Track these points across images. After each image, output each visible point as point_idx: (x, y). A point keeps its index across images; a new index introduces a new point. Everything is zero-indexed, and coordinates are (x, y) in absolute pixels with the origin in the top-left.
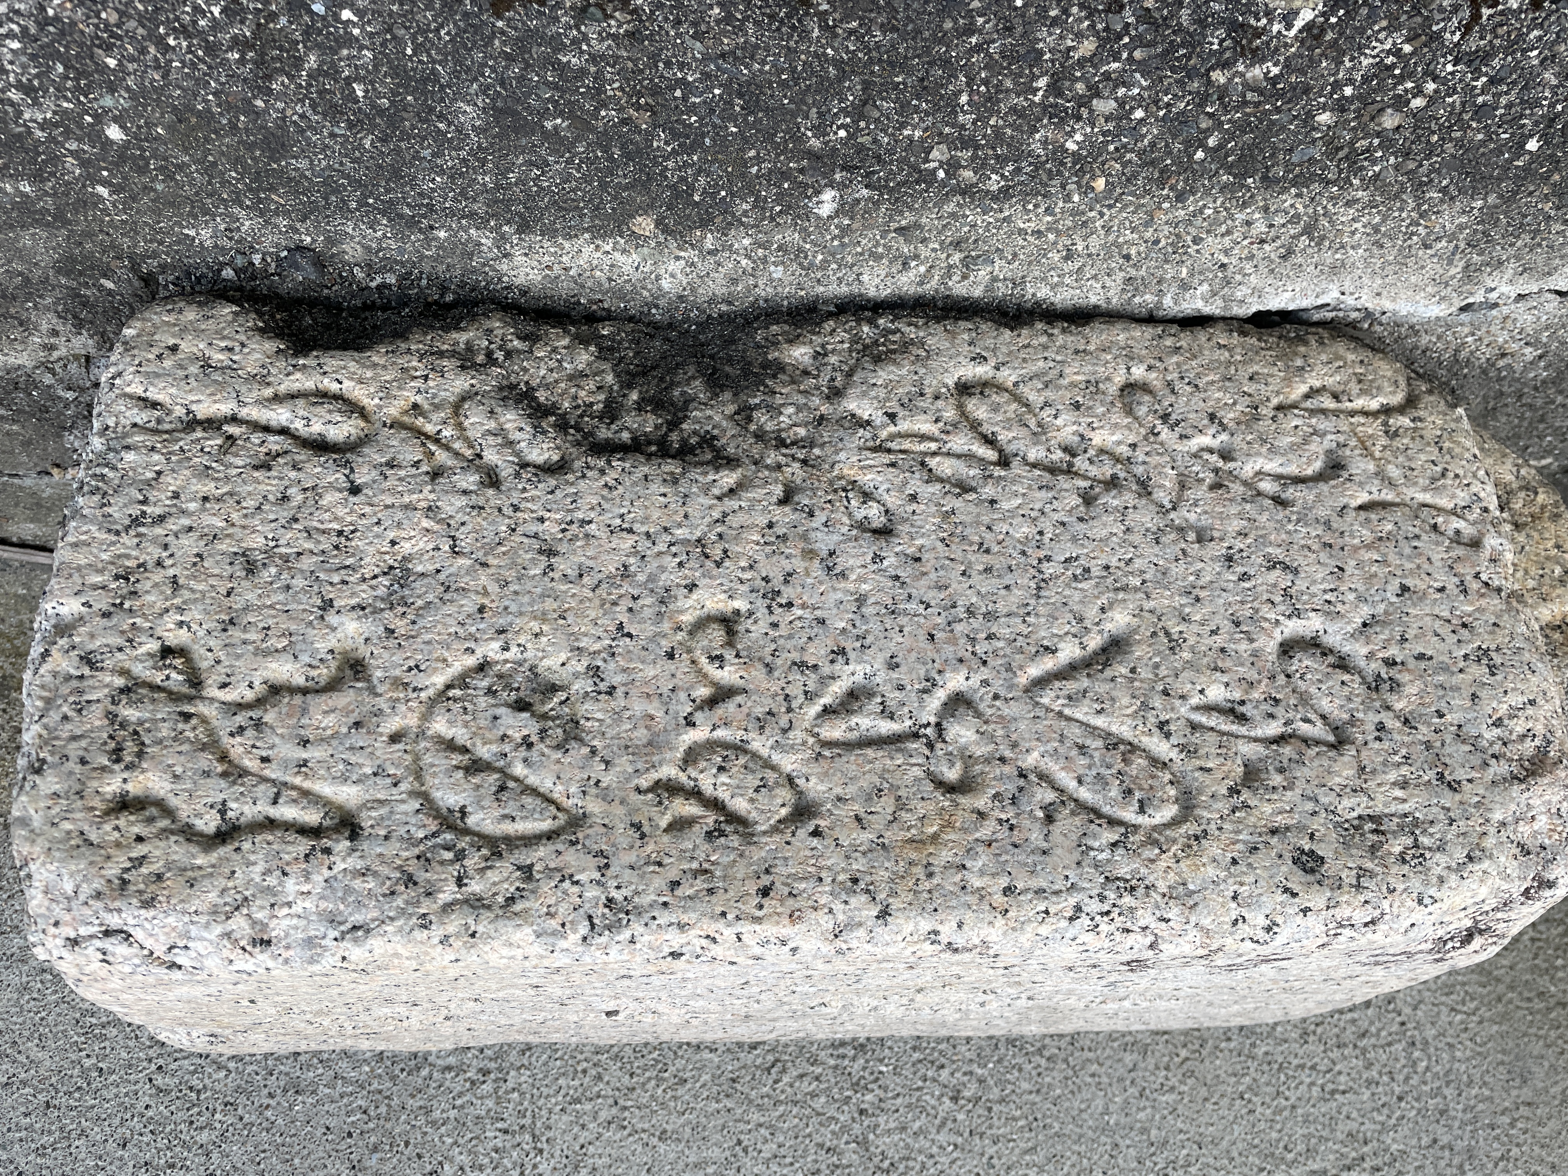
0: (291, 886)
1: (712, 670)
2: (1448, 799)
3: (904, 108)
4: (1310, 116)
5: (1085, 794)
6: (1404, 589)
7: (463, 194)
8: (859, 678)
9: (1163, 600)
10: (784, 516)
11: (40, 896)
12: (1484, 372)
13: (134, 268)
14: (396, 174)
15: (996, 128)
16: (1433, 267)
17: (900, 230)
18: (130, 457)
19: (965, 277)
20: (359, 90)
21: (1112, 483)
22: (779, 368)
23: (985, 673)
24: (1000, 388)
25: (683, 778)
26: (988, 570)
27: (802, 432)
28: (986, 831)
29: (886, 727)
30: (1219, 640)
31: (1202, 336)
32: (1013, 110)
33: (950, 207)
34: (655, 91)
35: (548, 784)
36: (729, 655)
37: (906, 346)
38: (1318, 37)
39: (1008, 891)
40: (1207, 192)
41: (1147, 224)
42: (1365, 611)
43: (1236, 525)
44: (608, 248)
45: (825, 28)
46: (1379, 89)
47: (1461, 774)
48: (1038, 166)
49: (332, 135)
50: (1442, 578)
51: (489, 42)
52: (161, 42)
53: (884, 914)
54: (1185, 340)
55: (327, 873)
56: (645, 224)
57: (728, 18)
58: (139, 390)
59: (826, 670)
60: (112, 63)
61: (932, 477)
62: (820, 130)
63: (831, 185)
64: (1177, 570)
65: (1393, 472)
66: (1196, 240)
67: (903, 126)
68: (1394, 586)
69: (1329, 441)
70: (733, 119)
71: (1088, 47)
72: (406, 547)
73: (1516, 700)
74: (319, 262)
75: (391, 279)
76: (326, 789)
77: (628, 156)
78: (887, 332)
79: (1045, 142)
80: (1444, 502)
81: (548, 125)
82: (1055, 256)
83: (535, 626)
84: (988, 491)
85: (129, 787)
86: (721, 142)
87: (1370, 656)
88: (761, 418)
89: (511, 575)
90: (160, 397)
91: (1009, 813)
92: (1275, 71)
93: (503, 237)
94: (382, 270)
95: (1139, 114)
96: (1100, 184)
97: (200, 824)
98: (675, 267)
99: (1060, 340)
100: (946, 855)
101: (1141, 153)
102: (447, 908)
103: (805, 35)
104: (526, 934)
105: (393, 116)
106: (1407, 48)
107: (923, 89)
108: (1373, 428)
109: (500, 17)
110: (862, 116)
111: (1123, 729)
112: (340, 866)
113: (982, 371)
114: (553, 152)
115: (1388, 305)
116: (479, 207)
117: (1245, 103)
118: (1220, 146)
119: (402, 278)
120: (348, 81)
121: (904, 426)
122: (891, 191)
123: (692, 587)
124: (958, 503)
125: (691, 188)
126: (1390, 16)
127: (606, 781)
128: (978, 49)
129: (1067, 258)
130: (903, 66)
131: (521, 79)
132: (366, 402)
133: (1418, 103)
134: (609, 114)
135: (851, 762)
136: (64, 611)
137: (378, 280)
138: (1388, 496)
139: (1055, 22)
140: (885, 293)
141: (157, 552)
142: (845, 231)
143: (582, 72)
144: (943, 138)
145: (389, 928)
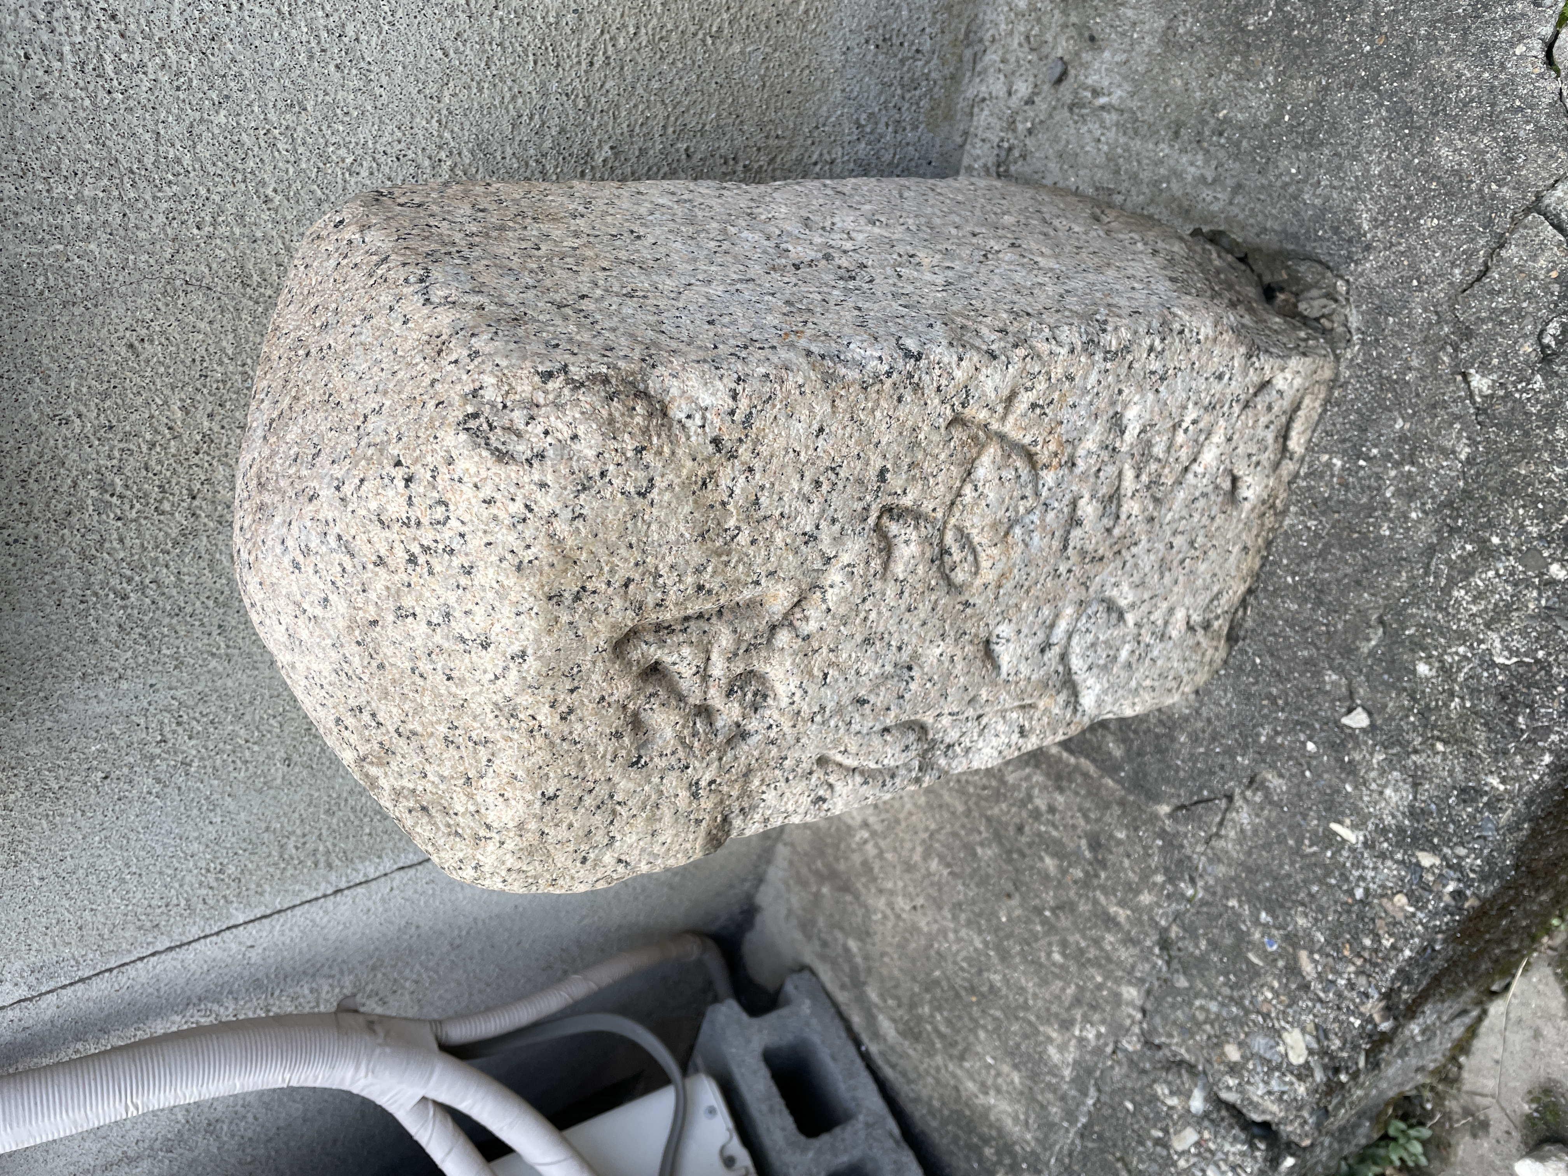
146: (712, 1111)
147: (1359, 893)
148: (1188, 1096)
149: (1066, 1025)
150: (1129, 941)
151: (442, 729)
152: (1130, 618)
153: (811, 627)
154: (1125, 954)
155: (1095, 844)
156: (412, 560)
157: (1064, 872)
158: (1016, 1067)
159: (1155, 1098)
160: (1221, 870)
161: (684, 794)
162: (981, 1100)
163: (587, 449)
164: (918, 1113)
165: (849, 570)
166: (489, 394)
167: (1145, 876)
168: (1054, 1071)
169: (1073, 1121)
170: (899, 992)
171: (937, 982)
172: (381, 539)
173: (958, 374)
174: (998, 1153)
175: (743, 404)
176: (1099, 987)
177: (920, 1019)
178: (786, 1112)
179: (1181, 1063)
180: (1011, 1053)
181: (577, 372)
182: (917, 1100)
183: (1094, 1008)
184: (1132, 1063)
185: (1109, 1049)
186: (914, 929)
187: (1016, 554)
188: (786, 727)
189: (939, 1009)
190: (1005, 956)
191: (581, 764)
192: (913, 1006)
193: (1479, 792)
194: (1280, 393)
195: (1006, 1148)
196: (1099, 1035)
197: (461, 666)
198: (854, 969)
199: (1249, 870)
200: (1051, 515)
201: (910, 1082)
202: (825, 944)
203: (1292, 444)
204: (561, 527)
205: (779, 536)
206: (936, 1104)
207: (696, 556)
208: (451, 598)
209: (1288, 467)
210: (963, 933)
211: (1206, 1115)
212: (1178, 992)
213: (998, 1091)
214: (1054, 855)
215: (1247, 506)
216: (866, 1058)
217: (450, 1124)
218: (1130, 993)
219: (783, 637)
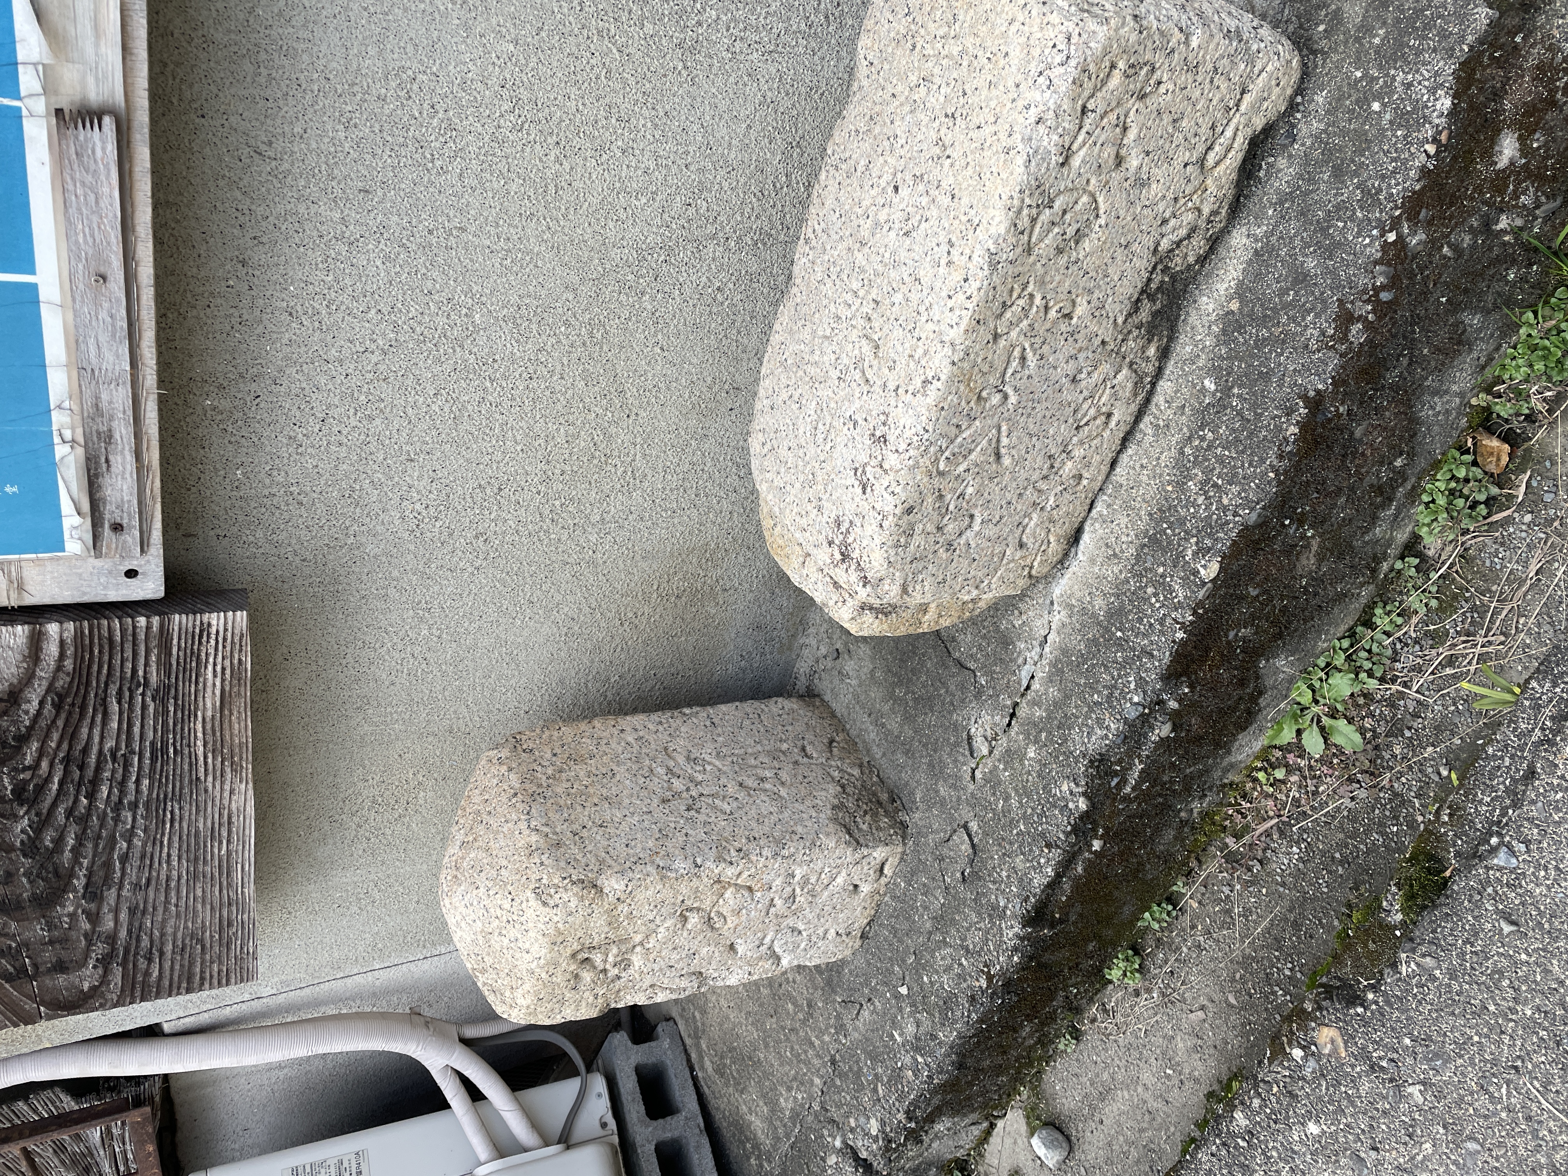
0: (1055, 137)
1: (1057, 308)
2: (909, 559)
3: (1234, 431)
4: (1164, 565)
5: (959, 439)
6: (974, 560)
7: (1281, 238)
8: (1029, 363)
9: (1007, 477)
10: (1097, 342)
11: (1093, 28)
12: (1013, 605)
13: (1323, 52)
14: (1303, 214)
15: (1210, 460)
16: (1078, 594)
17: (1184, 406)
18: (1243, 66)
19: (1151, 423)
20: (1341, 224)
21: (1052, 467)
22: (1150, 341)
23: (1012, 410)
24: (1103, 430)
25: (1026, 293)
26: (1044, 417)
27: (1123, 350)
28: (963, 403)
29: (1010, 371)
30: (986, 495)
31: (1087, 508)
32: (1214, 469)
33: (1185, 430)
34: (1284, 342)
35: (1047, 242)
36: (1059, 315)
37: (1136, 395)
38: (1193, 574)
39: (943, 408)
40: (1148, 524)
41: (1144, 500)
42: (973, 545)
43: (1019, 508)
44: (1232, 284)
45: (1276, 416)
46: (1164, 589)
47: (914, 565)
48: (1188, 469)
49: (1330, 201)
50: (973, 573)
51: (1331, 289)
52: (1394, 160)
53: (954, 363)
54: (1088, 501)
55: (1053, 152)
56: (1234, 306)
57: (1295, 384)
58: (1268, 69)
59: (1038, 352)
60: (1399, 133)
61: (1085, 399)
62: (1240, 396)
63: (1216, 390)
64: (1014, 485)
65: (1012, 565)
66: (1128, 515)
67: (1227, 427)
68: (977, 557)
69: (1030, 545)
70: (1259, 366)
71: (1225, 501)
72: (1154, 186)
73: (926, 589)
74: (1284, 147)
75: (1262, 174)
76: (1082, 153)
77: (1265, 316)
78: (1144, 388)
79: (1196, 475)
80: (995, 579)
81: (1292, 293)
82: (1145, 461)
83: (1102, 239)
84: (1071, 421)
85: (1117, 71)
86: (1252, 356)
87: (959, 544)
88: (1135, 333)
89: (1125, 230)
90: (1261, 78)
91: (965, 412)
92: (1187, 558)
93: (1256, 241)
94: (1267, 171)
95: (1192, 510)
96: (1170, 488)
97: (1092, 101)
98: (1211, 307)
99: (1110, 455)
100: (962, 388)
101: (1175, 506)
102: (1023, 201)
103: (1277, 408)
104: (1002, 230)
105: (1324, 230)
106: (1176, 600)
107: (1237, 440)
108: (1028, 562)
109: (1338, 300)
110: (1238, 414)
111: (973, 456)
112: (1054, 158)
113: (1112, 424)
114: (1281, 288)
115: (1067, 576)
116: (1274, 239)
117: (1179, 546)
118: (1165, 534)
119: (1260, 179)
120: (1346, 222)
121: (1108, 391)
122: (1203, 411)
123: (1089, 302)
124: (1072, 409)
125: (1241, 334)
126: (1189, 598)
127: (1038, 264)
128: (1243, 465)
129: (1142, 466)
130: (1248, 437)
131: (1313, 293)
132: (1218, 169)
133: (1153, 600)
134: (1284, 319)
135: (1004, 358)
136: (1194, 38)
137: (1264, 167)
138: (1004, 562)
139: (1239, 493)
140: (1159, 388)
141: (1199, 79)
142: (1194, 386)
143: (1304, 319)
144: (1215, 439)
145: (1025, 177)
146: (599, 1095)
147: (899, 1064)
148: (835, 1138)
149: (789, 1089)
150: (818, 1056)
151: (506, 971)
152: (804, 933)
153: (651, 945)
154: (816, 1062)
155: (809, 1006)
156: (508, 921)
157: (796, 1014)
158: (766, 1104)
159: (822, 1136)
160: (856, 1035)
161: (591, 998)
162: (748, 1117)
163: (572, 905)
164: (718, 1116)
165: (668, 929)
166: (544, 881)
167: (828, 1027)
168: (782, 1110)
169: (788, 1139)
170: (717, 1048)
171: (735, 1049)
172: (499, 912)
173: (716, 871)
174: (752, 1147)
175: (630, 888)
176: (805, 1074)
177: (725, 1065)
178: (641, 1103)
179: (834, 1121)
180: (764, 1096)
181: (574, 878)
182: (718, 1109)
183: (802, 1084)
184: (816, 1116)
185: (807, 1106)
186: (727, 1018)
187: (743, 918)
188: (637, 976)
189: (734, 1063)
190: (767, 1046)
191: (554, 989)
192: (722, 1058)
193: (936, 1038)
194: (875, 858)
195: (756, 1146)
196: (803, 1098)
197: (518, 955)
198: (696, 1028)
199: (867, 1040)
200: (760, 905)
201: (715, 1098)
202: (683, 1009)
203: (886, 871)
204: (560, 925)
205: (639, 922)
206: (727, 1113)
207: (607, 929)
208: (519, 936)
209: (883, 881)
210: (749, 1027)
211: (841, 1149)
212: (836, 1087)
213: (757, 1115)
214: (793, 1004)
215: (863, 894)
216: (695, 1080)
217: (458, 1080)
218: (817, 1081)
219: (638, 949)
